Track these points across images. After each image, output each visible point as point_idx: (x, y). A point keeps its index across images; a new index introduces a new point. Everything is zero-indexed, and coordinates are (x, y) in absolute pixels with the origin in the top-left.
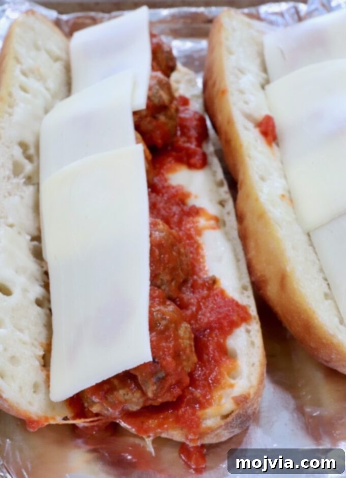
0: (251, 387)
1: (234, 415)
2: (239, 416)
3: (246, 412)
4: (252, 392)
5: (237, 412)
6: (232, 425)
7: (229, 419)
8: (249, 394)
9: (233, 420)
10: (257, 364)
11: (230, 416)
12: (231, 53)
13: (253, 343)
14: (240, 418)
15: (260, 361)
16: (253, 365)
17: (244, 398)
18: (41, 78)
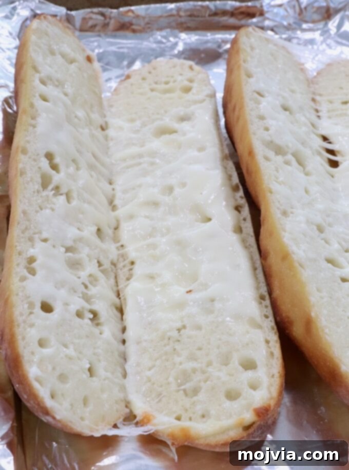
0: (271, 398)
1: (255, 426)
2: (260, 427)
3: (267, 423)
4: (272, 403)
5: (258, 423)
6: (254, 436)
7: (251, 431)
8: (270, 406)
9: (254, 431)
10: (277, 375)
11: (252, 427)
12: (249, 76)
13: (272, 354)
14: (261, 428)
15: (279, 373)
16: (273, 376)
17: (265, 410)
18: (59, 84)
